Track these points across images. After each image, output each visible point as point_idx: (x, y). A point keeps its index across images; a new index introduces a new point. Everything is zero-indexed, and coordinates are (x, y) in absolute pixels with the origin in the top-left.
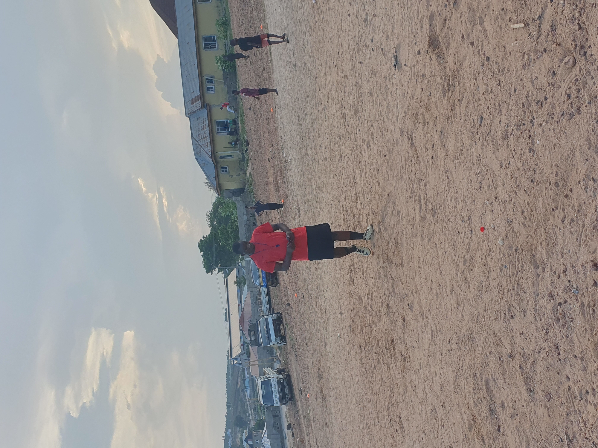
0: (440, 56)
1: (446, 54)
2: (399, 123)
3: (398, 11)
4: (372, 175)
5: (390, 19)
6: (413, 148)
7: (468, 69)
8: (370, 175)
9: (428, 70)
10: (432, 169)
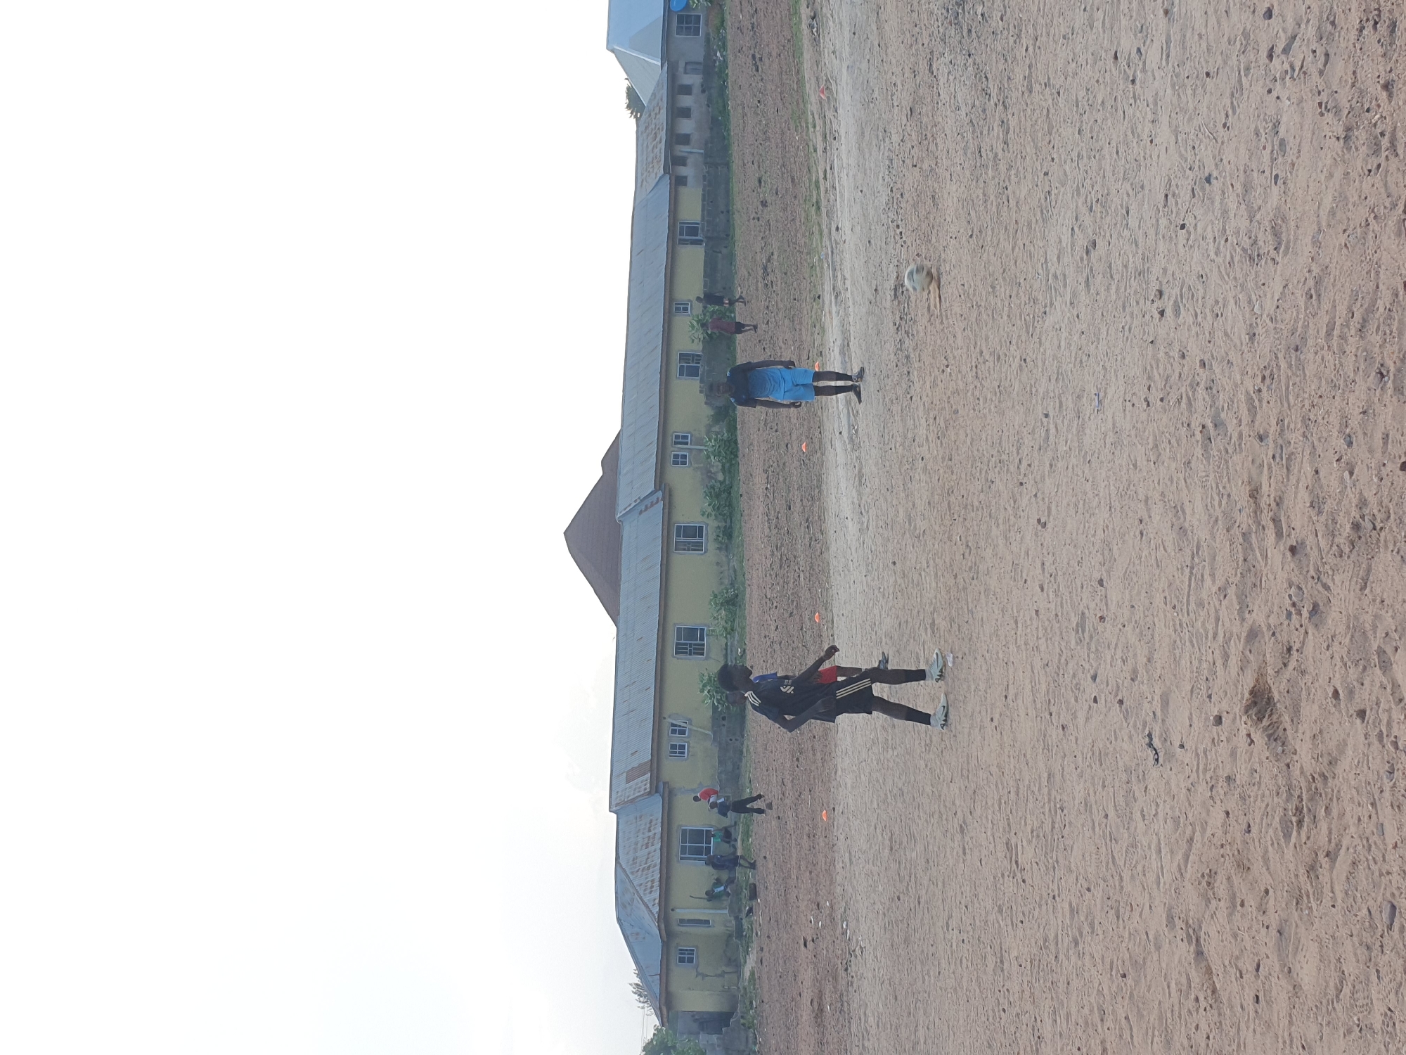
0: (1275, 736)
1: (1289, 732)
2: (1165, 893)
3: (1165, 616)
4: (1086, 1023)
5: (1141, 633)
6: (1203, 965)
7: (1352, 776)
8: (1081, 1021)
9: (1243, 767)
10: (1254, 1031)
